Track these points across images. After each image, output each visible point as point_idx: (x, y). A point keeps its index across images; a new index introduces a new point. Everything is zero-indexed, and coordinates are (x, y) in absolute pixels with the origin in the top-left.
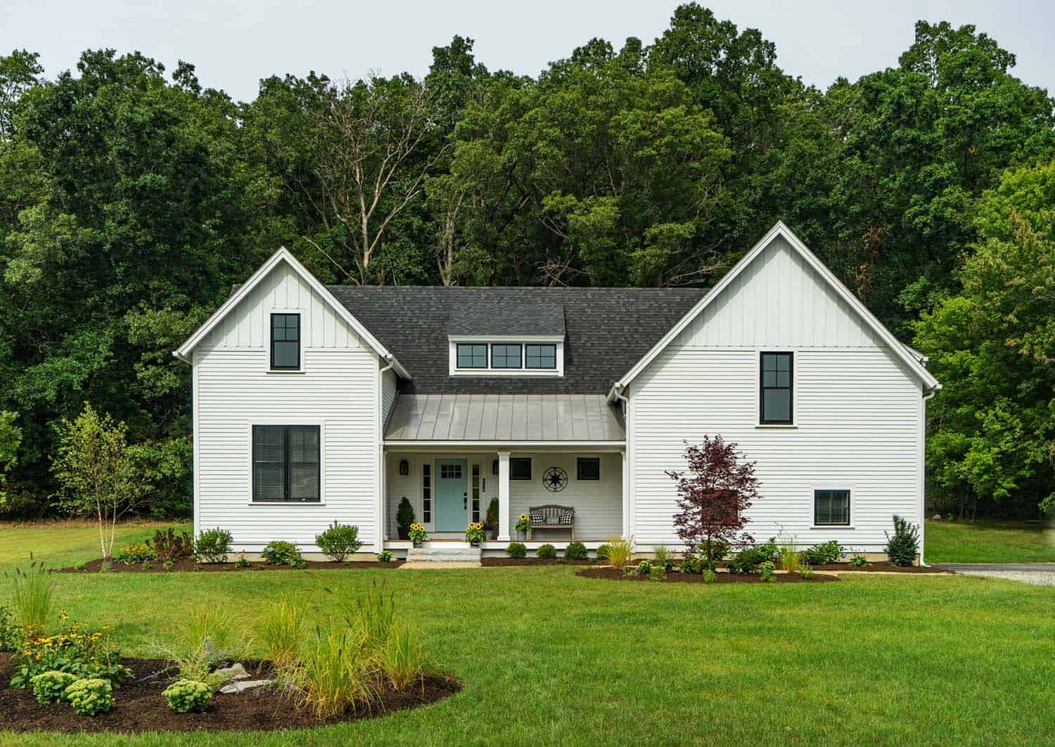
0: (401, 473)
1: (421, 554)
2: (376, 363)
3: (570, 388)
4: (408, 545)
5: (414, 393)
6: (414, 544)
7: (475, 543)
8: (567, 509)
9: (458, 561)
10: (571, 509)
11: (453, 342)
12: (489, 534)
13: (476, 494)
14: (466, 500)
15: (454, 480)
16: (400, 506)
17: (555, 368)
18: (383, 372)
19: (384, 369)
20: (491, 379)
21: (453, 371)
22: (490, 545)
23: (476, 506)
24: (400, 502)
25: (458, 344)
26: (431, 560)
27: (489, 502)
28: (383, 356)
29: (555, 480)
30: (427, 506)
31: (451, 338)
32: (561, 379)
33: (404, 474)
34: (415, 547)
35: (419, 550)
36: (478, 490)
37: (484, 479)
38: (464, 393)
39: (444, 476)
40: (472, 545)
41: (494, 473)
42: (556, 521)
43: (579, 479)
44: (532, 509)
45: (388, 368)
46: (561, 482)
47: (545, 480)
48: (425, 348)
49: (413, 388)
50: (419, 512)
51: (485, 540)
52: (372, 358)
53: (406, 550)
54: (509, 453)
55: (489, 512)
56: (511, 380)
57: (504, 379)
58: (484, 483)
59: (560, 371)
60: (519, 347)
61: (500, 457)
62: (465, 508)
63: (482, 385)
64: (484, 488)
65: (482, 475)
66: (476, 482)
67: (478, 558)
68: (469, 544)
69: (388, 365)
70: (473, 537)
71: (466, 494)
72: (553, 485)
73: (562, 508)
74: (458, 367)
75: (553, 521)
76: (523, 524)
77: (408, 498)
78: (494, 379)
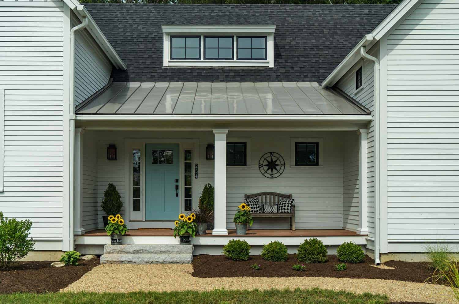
0: (109, 159)
1: (120, 252)
2: (66, 20)
3: (282, 76)
4: (105, 240)
5: (128, 81)
6: (112, 239)
7: (185, 239)
8: (284, 196)
9: (163, 262)
10: (289, 197)
11: (167, 34)
12: (202, 227)
13: (188, 182)
14: (177, 187)
15: (165, 167)
16: (107, 194)
17: (266, 59)
18: (76, 32)
19: (76, 28)
20: (204, 70)
21: (167, 62)
22: (204, 241)
23: (188, 193)
24: (106, 188)
25: (173, 36)
26: (130, 262)
27: (202, 188)
28: (73, 7)
29: (272, 165)
30: (137, 193)
31: (166, 29)
32: (271, 69)
33: (112, 159)
34: (113, 243)
35: (118, 247)
36: (190, 176)
37: (196, 165)
38: (177, 81)
39: (155, 161)
40: (182, 241)
41: (207, 159)
42: (273, 209)
43: (296, 165)
44: (247, 197)
45: (80, 26)
46: (278, 168)
47: (261, 166)
48: (142, 46)
49: (127, 76)
50: (127, 200)
51: (198, 235)
52: (62, 14)
53: (103, 246)
54: (227, 131)
55: (202, 200)
56: (223, 70)
57: (217, 70)
58: (196, 169)
59: (270, 62)
60: (231, 39)
61: (216, 136)
62: (177, 195)
63: (195, 74)
64: (196, 174)
65: (195, 161)
66: (188, 167)
67: (188, 257)
68: (178, 239)
69: (80, 22)
70: (182, 232)
71: (177, 181)
72: (269, 171)
73: (279, 195)
74: (171, 58)
75: (271, 209)
76: (243, 215)
77: (115, 184)
78: (207, 70)
